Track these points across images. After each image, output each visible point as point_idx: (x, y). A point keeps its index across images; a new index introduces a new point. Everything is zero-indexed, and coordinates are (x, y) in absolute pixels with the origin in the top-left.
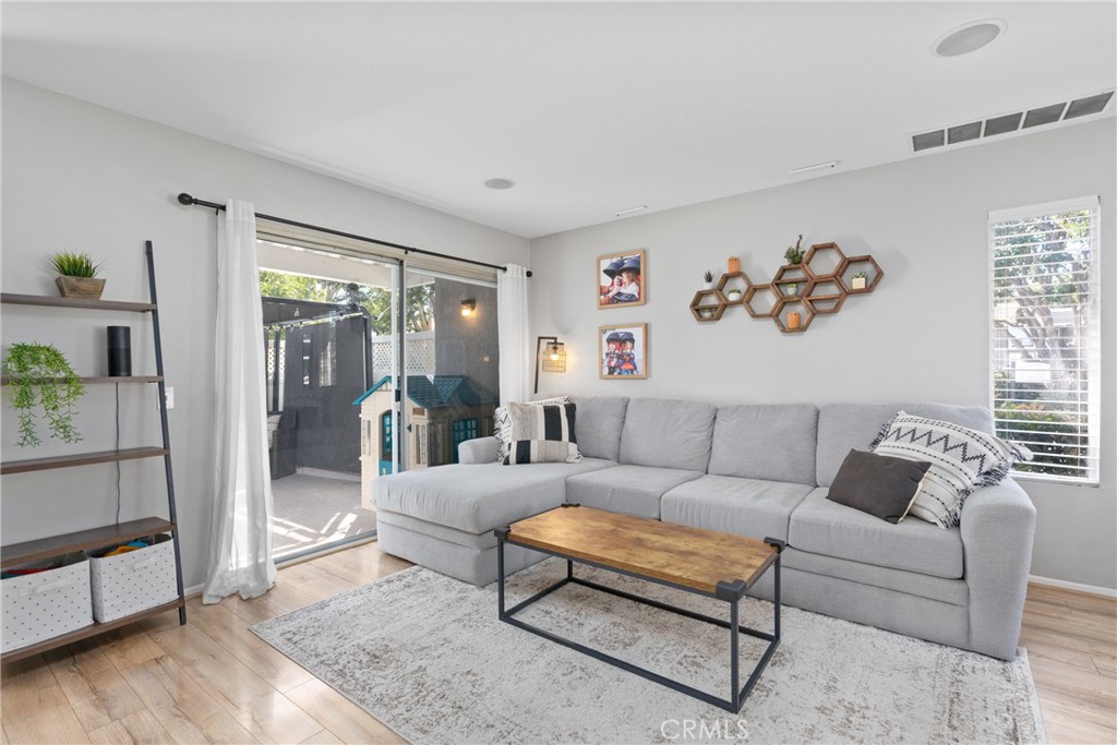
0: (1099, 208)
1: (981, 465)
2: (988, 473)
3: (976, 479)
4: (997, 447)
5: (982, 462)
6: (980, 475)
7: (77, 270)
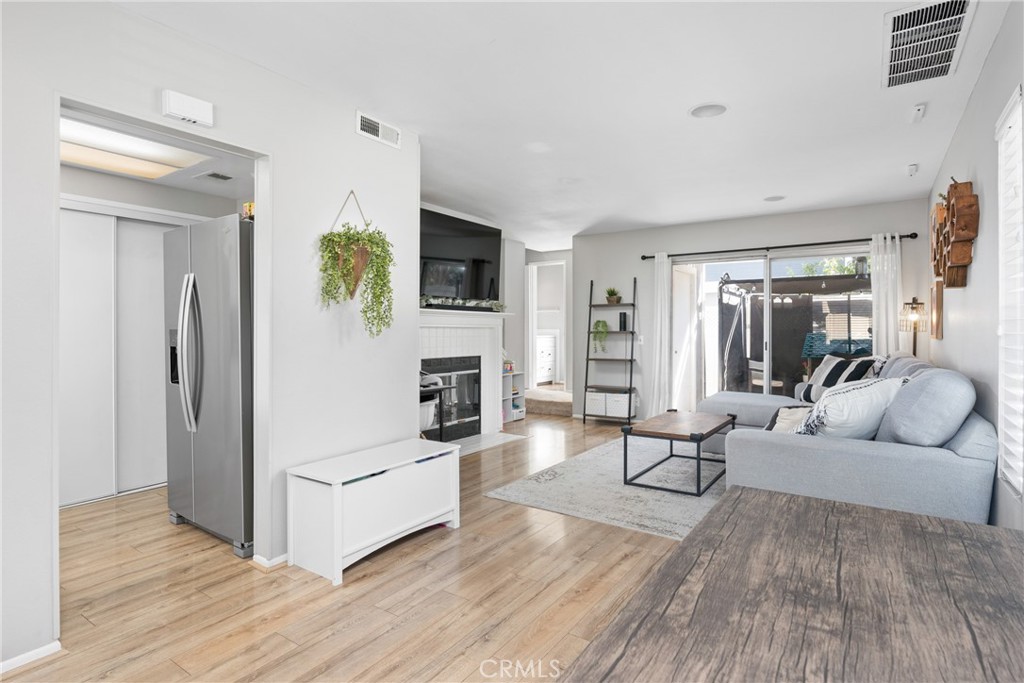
7: (612, 293)
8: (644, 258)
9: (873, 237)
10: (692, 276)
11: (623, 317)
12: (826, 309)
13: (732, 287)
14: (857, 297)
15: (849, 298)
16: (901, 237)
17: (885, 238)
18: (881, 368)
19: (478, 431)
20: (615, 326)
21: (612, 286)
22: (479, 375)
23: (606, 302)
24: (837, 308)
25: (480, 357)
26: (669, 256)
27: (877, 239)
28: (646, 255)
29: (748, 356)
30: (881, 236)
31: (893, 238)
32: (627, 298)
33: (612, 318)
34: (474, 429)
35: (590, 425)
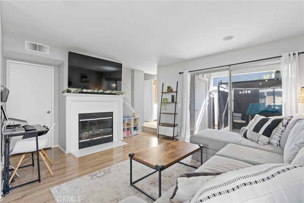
7: (169, 88)
8: (180, 73)
9: (283, 55)
10: (206, 81)
11: (173, 96)
12: (266, 94)
13: (223, 86)
14: (277, 90)
15: (274, 90)
16: (299, 54)
17: (289, 55)
18: (287, 123)
19: (112, 141)
20: (170, 101)
21: (169, 85)
22: (112, 119)
23: (167, 91)
24: (269, 94)
25: (113, 112)
26: (189, 72)
27: (285, 56)
28: (181, 72)
29: (233, 111)
30: (287, 54)
31: (294, 54)
32: (175, 90)
33: (169, 97)
34: (110, 140)
35: (160, 138)
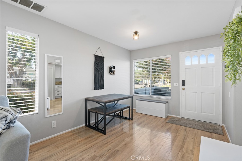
0: (39, 38)
1: (6, 120)
2: (9, 123)
3: (3, 127)
4: (12, 111)
5: (6, 119)
6: (5, 124)
